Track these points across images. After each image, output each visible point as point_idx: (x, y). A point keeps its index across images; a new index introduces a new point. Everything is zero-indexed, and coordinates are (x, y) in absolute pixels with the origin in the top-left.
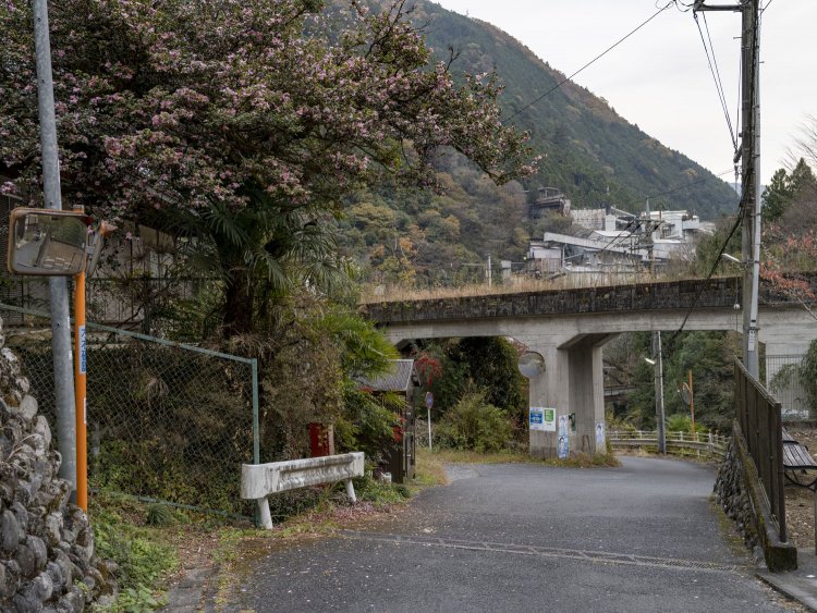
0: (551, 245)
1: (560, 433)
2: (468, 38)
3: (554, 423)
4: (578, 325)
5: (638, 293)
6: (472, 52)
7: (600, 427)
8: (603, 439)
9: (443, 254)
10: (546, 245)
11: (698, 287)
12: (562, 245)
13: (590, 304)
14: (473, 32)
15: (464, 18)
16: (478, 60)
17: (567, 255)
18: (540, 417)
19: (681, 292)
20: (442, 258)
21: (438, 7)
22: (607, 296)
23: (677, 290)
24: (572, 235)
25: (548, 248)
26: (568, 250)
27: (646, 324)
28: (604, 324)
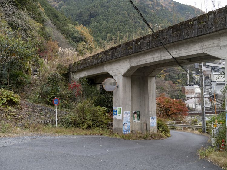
0: (208, 66)
1: (125, 120)
2: (186, 10)
3: (121, 115)
4: (130, 62)
5: (153, 38)
6: (187, 14)
7: (153, 118)
8: (155, 125)
9: (174, 70)
10: (206, 66)
11: (182, 27)
12: (212, 66)
13: (133, 49)
14: (188, 9)
15: (186, 5)
16: (189, 16)
17: (213, 69)
18: (116, 112)
19: (173, 32)
20: (174, 71)
21: (178, 3)
22: (139, 43)
23: (171, 31)
24: (215, 64)
25: (207, 67)
26: (214, 68)
27: (158, 57)
28: (140, 59)
